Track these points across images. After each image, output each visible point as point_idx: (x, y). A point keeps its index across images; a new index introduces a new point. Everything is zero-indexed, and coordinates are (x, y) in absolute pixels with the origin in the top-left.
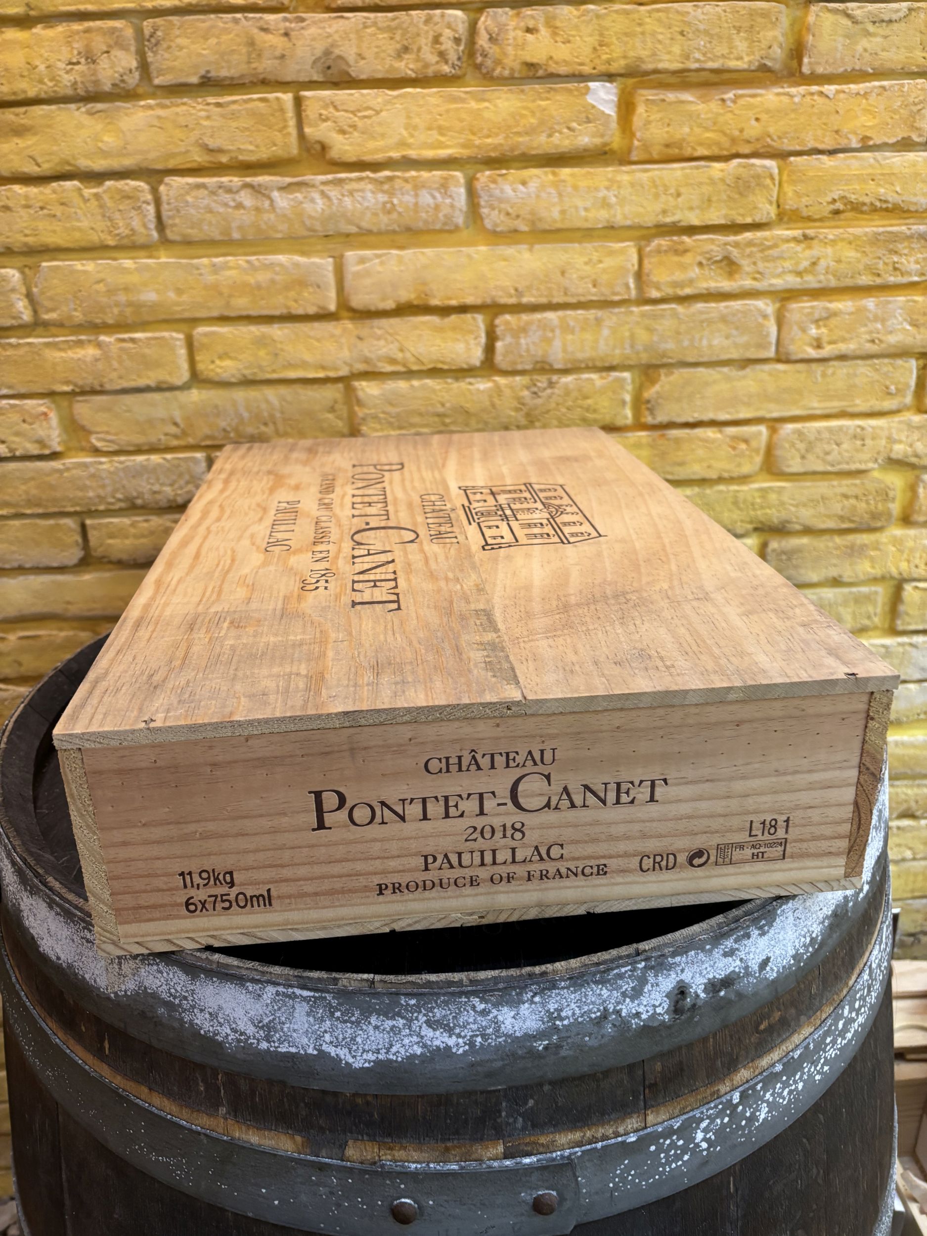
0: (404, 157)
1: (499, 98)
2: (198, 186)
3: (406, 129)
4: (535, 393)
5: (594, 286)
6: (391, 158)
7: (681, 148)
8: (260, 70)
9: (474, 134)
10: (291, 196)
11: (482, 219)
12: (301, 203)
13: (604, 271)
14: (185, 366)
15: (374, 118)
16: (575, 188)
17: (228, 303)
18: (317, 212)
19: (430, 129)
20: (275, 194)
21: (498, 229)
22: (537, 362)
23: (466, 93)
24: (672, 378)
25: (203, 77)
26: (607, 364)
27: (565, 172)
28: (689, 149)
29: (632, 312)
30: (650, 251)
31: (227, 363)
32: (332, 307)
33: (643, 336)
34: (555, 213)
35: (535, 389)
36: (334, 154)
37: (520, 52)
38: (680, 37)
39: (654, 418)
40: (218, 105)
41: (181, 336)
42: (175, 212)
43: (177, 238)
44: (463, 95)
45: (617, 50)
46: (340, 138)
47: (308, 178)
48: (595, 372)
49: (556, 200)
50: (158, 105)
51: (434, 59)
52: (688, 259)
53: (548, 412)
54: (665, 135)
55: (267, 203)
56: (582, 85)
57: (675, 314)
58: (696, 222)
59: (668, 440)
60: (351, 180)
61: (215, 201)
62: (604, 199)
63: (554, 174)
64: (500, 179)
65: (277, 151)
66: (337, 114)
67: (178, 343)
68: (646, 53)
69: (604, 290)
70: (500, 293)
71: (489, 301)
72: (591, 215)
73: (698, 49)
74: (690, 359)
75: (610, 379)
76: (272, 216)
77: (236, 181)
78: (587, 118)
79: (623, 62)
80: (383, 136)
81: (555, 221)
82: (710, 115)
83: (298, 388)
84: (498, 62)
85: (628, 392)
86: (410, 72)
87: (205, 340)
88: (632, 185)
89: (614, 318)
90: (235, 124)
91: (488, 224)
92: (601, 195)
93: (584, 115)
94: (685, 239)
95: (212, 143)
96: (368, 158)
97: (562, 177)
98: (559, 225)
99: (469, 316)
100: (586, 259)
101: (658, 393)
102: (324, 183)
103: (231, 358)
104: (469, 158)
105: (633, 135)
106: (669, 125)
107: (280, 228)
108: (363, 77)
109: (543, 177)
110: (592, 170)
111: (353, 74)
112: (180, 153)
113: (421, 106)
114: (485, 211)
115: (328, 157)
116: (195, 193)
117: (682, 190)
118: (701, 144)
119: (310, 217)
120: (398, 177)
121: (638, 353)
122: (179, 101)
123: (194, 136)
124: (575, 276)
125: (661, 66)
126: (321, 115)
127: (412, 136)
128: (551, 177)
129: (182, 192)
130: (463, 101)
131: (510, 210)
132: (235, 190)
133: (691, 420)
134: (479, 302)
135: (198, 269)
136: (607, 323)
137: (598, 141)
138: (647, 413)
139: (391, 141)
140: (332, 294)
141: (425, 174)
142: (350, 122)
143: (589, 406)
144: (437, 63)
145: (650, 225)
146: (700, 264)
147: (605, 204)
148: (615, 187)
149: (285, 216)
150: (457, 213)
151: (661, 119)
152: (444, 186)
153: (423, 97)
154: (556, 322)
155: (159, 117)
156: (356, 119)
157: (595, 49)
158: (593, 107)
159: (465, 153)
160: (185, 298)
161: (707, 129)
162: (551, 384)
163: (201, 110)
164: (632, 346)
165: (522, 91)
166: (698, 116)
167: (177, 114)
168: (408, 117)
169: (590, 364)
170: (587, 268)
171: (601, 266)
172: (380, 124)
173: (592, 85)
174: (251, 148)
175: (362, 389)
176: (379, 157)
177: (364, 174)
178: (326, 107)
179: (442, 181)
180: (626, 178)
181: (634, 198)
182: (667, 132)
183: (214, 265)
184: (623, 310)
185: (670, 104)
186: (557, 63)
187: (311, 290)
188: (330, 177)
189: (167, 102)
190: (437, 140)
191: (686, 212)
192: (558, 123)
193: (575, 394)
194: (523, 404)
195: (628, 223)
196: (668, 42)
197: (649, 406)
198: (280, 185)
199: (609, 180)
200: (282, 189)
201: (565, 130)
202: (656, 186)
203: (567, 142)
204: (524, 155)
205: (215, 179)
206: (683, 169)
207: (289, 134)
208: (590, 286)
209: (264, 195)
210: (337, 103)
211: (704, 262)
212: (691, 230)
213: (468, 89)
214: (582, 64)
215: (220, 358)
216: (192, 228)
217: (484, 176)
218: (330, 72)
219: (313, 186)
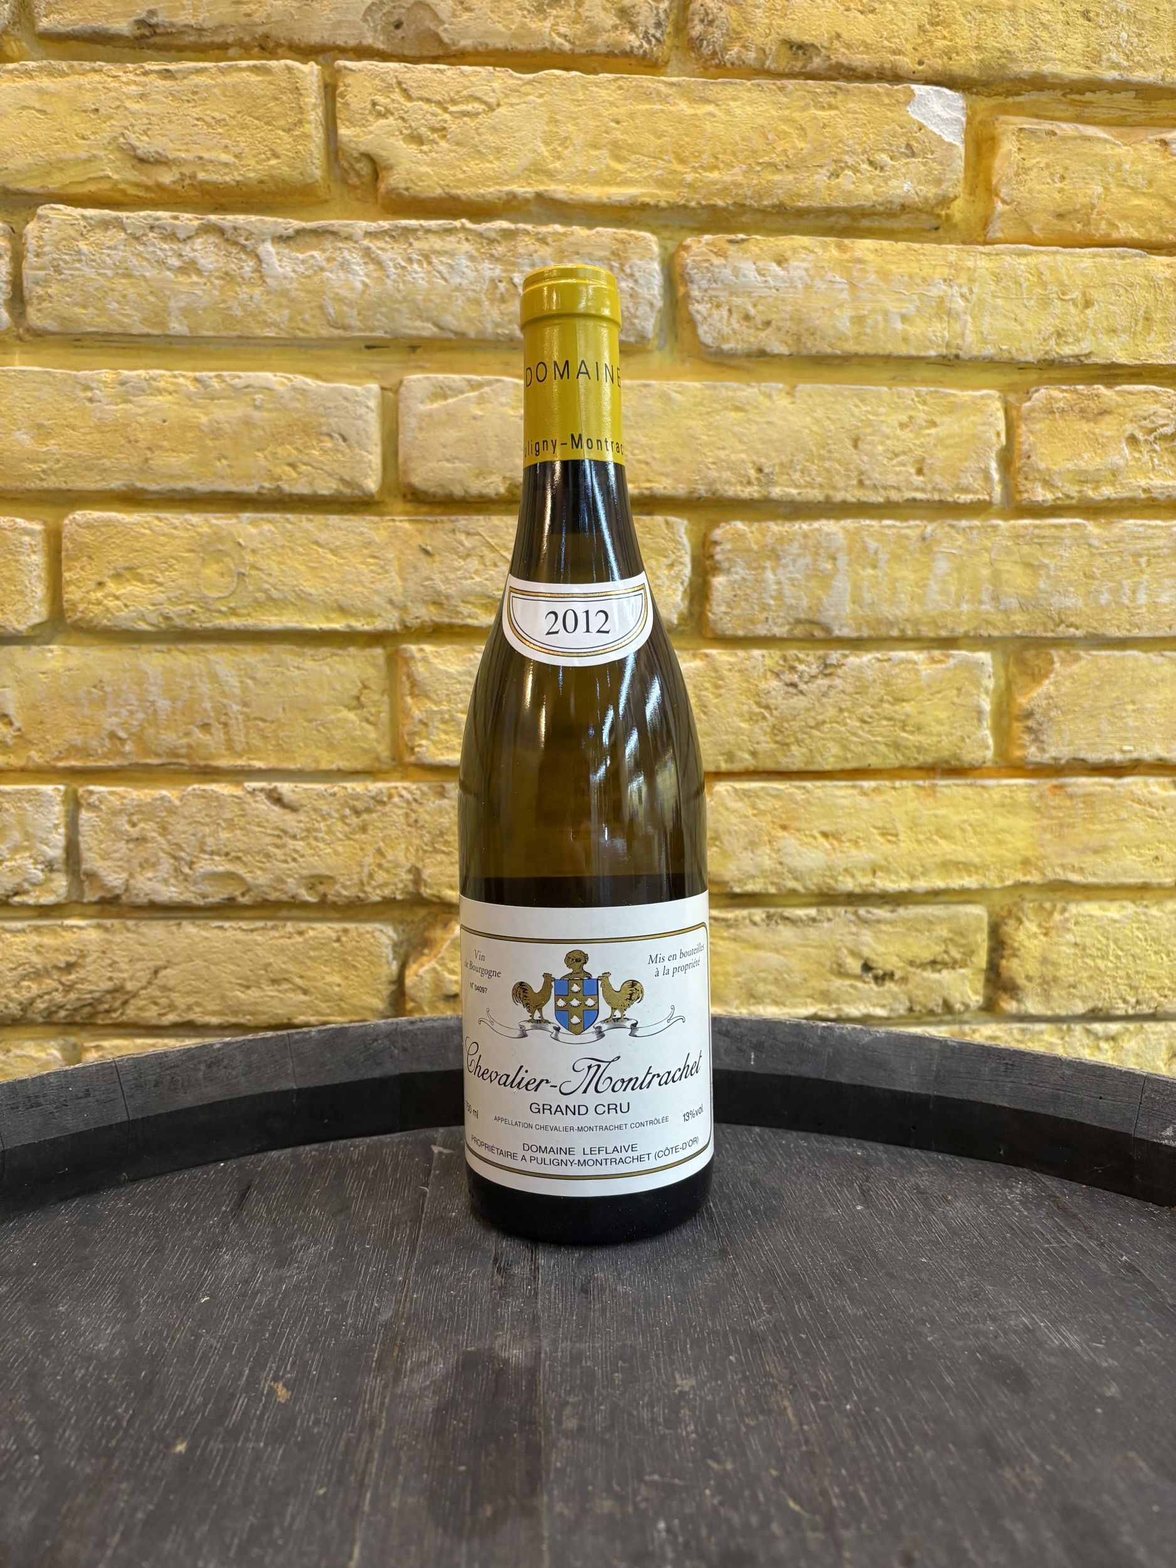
0: (539, 196)
1: (734, 99)
2: (105, 224)
3: (547, 144)
4: (794, 685)
5: (920, 472)
6: (513, 196)
7: (1088, 223)
8: (258, 18)
9: (682, 161)
10: (301, 256)
11: (692, 323)
12: (322, 269)
13: (940, 442)
14: (40, 591)
15: (482, 118)
16: (885, 275)
17: (146, 460)
18: (352, 289)
19: (595, 146)
20: (268, 249)
21: (726, 347)
22: (798, 621)
23: (672, 84)
24: (1076, 668)
25: (141, 23)
26: (944, 633)
27: (864, 246)
28: (1103, 225)
29: (995, 528)
30: (1032, 410)
31: (133, 588)
32: (372, 484)
33: (1018, 579)
34: (844, 322)
35: (795, 678)
36: (395, 180)
37: (777, 21)
38: (1081, 21)
39: (1042, 750)
40: (167, 74)
41: (37, 527)
42: (51, 271)
43: (51, 325)
44: (663, 89)
45: (965, 33)
46: (413, 149)
47: (335, 223)
48: (921, 649)
49: (845, 295)
50: (41, 69)
51: (611, 20)
52: (1106, 428)
53: (818, 726)
54: (1057, 196)
55: (249, 265)
56: (900, 87)
57: (1084, 541)
58: (1122, 358)
59: (1071, 797)
60: (428, 231)
61: (139, 255)
62: (941, 300)
63: (841, 248)
64: (732, 249)
65: (280, 167)
66: (409, 104)
67: (27, 539)
68: (1019, 43)
69: (938, 478)
70: (726, 475)
71: (702, 490)
72: (916, 330)
73: (1118, 46)
74: (1114, 632)
75: (952, 661)
76: (257, 292)
77: (188, 220)
78: (909, 146)
79: (974, 56)
80: (499, 151)
81: (842, 337)
82: (1140, 167)
83: (285, 653)
84: (735, 36)
85: (987, 692)
86: (559, 40)
87: (88, 537)
88: (997, 279)
89: (960, 540)
90: (196, 112)
91: (706, 334)
92: (934, 292)
93: (902, 141)
94: (1101, 389)
95: (145, 145)
96: (466, 192)
97: (858, 254)
98: (851, 347)
99: (659, 519)
100: (904, 418)
101: (1049, 697)
102: (368, 234)
103: (141, 580)
104: (674, 208)
105: (991, 192)
106: (1063, 178)
107: (273, 316)
108: (466, 43)
109: (818, 250)
110: (917, 246)
111: (446, 38)
112: (78, 162)
113: (578, 102)
114: (699, 309)
115: (382, 187)
116: (98, 236)
117: (1095, 294)
118: (1125, 218)
119: (338, 299)
120: (527, 233)
121: (1006, 612)
122: (87, 65)
123: (108, 130)
124: (880, 448)
125: (1047, 68)
126: (374, 104)
127: (559, 158)
128: (835, 252)
129: (73, 233)
130: (664, 99)
131: (752, 311)
132: (182, 236)
133: (1118, 757)
134: (681, 490)
135: (87, 388)
136: (945, 547)
137: (930, 192)
138: (1027, 738)
139: (512, 164)
140: (374, 457)
141: (580, 231)
142: (433, 121)
143: (907, 715)
144: (615, 27)
145: (1030, 358)
146: (1132, 440)
147: (943, 311)
148: (963, 279)
149: (284, 293)
150: (643, 309)
151: (1048, 166)
152: (618, 257)
153: (584, 87)
154: (841, 540)
155: (41, 92)
156: (447, 116)
157: (921, 28)
158: (921, 127)
159: (664, 196)
160: (52, 445)
161: (1135, 191)
162: (827, 669)
163: (127, 84)
164: (996, 598)
165: (782, 89)
166: (1119, 165)
167: (80, 87)
168: (553, 121)
169: (910, 633)
170: (905, 434)
171: (933, 431)
172: (494, 129)
173: (919, 89)
174: (225, 157)
175: (425, 660)
176: (490, 191)
177: (457, 223)
178: (388, 89)
179: (615, 246)
180: (983, 263)
181: (1000, 302)
182: (1061, 191)
183: (123, 384)
184: (976, 523)
185: (1064, 139)
186: (848, 46)
187: (329, 444)
188: (385, 224)
189: (64, 65)
190: (608, 166)
191: (1105, 340)
192: (853, 153)
193: (878, 690)
194: (767, 707)
195: (989, 350)
196: (1059, 27)
197: (1030, 723)
198: (281, 231)
199: (951, 265)
200: (282, 239)
201: (865, 166)
202: (1044, 285)
203: (868, 188)
204: (780, 210)
205: (142, 213)
206: (1095, 256)
207: (307, 136)
208: (913, 471)
209: (244, 248)
210: (409, 84)
211: (1140, 436)
212: (1112, 373)
213: (674, 79)
214: (897, 52)
215: (117, 576)
216: (85, 307)
217: (699, 245)
218: (399, 33)
219: (349, 238)
